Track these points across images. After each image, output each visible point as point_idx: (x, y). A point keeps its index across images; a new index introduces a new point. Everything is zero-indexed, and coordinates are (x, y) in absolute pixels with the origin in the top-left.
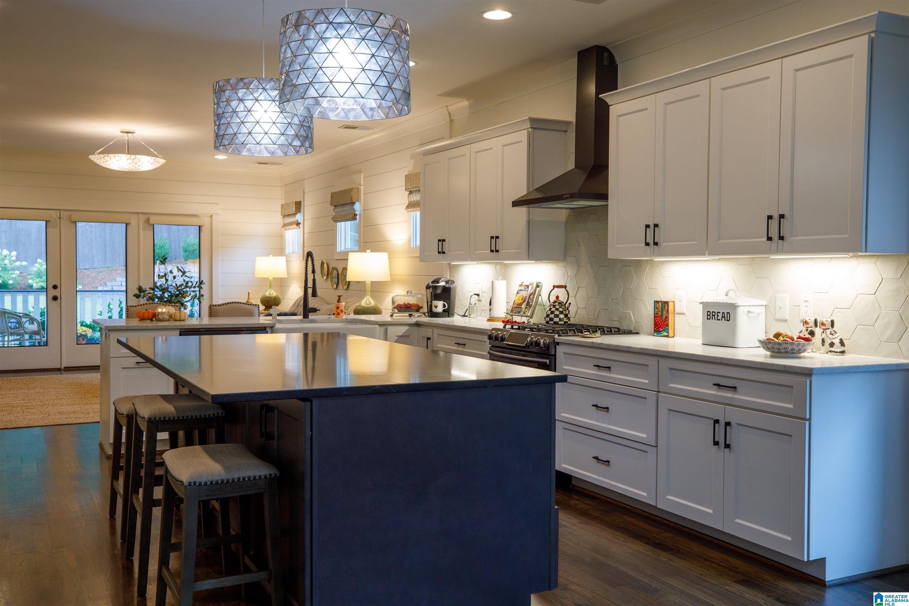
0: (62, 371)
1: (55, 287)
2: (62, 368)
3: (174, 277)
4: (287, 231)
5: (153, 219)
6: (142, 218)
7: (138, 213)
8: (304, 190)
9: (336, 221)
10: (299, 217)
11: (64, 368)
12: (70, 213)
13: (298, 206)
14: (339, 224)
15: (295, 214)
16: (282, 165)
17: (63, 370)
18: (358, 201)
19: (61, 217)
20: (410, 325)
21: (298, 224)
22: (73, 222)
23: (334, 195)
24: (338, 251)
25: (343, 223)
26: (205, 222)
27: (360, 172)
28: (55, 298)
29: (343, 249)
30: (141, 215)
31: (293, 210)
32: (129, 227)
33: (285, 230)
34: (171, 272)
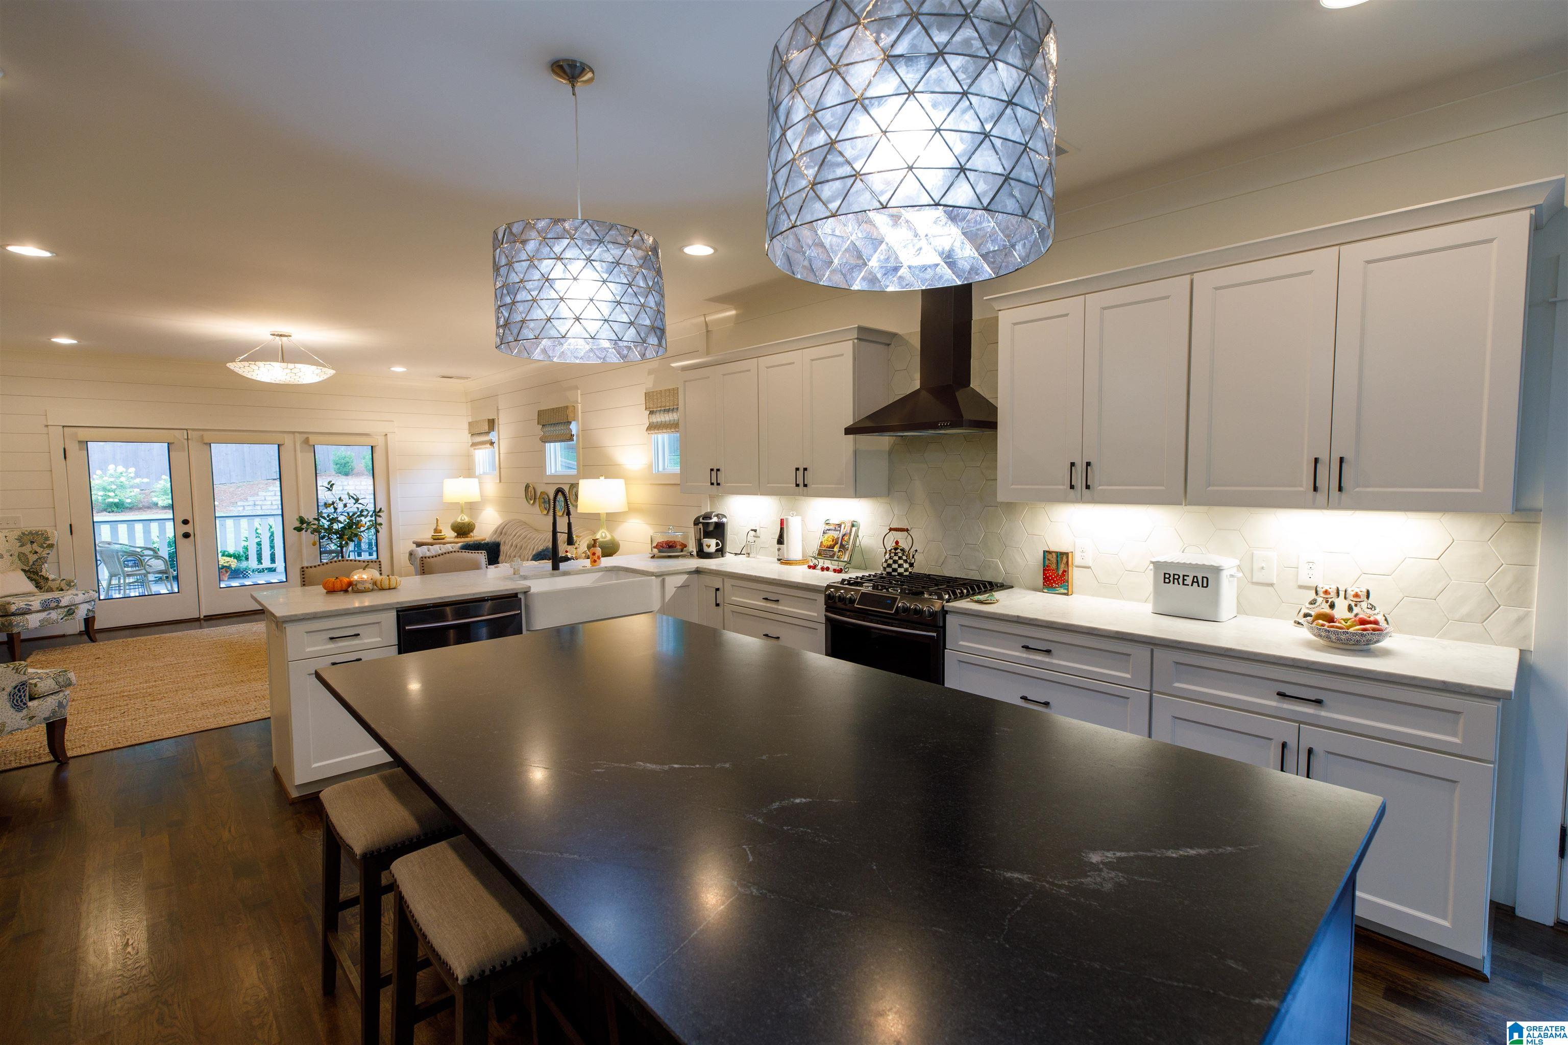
0: (202, 621)
1: (186, 522)
2: (202, 617)
3: (345, 506)
4: (477, 451)
5: (313, 439)
6: (299, 439)
7: (294, 433)
8: (498, 407)
9: (545, 442)
10: (493, 436)
11: (205, 616)
12: (201, 433)
13: (492, 424)
14: (547, 445)
15: (488, 433)
16: (469, 379)
17: (202, 619)
18: (574, 420)
19: (189, 438)
20: (690, 573)
21: (492, 443)
22: (206, 444)
23: (540, 413)
24: (548, 473)
25: (552, 444)
26: (379, 442)
27: (577, 388)
28: (186, 535)
29: (553, 471)
30: (298, 435)
31: (486, 428)
32: (281, 448)
33: (475, 449)
34: (340, 499)
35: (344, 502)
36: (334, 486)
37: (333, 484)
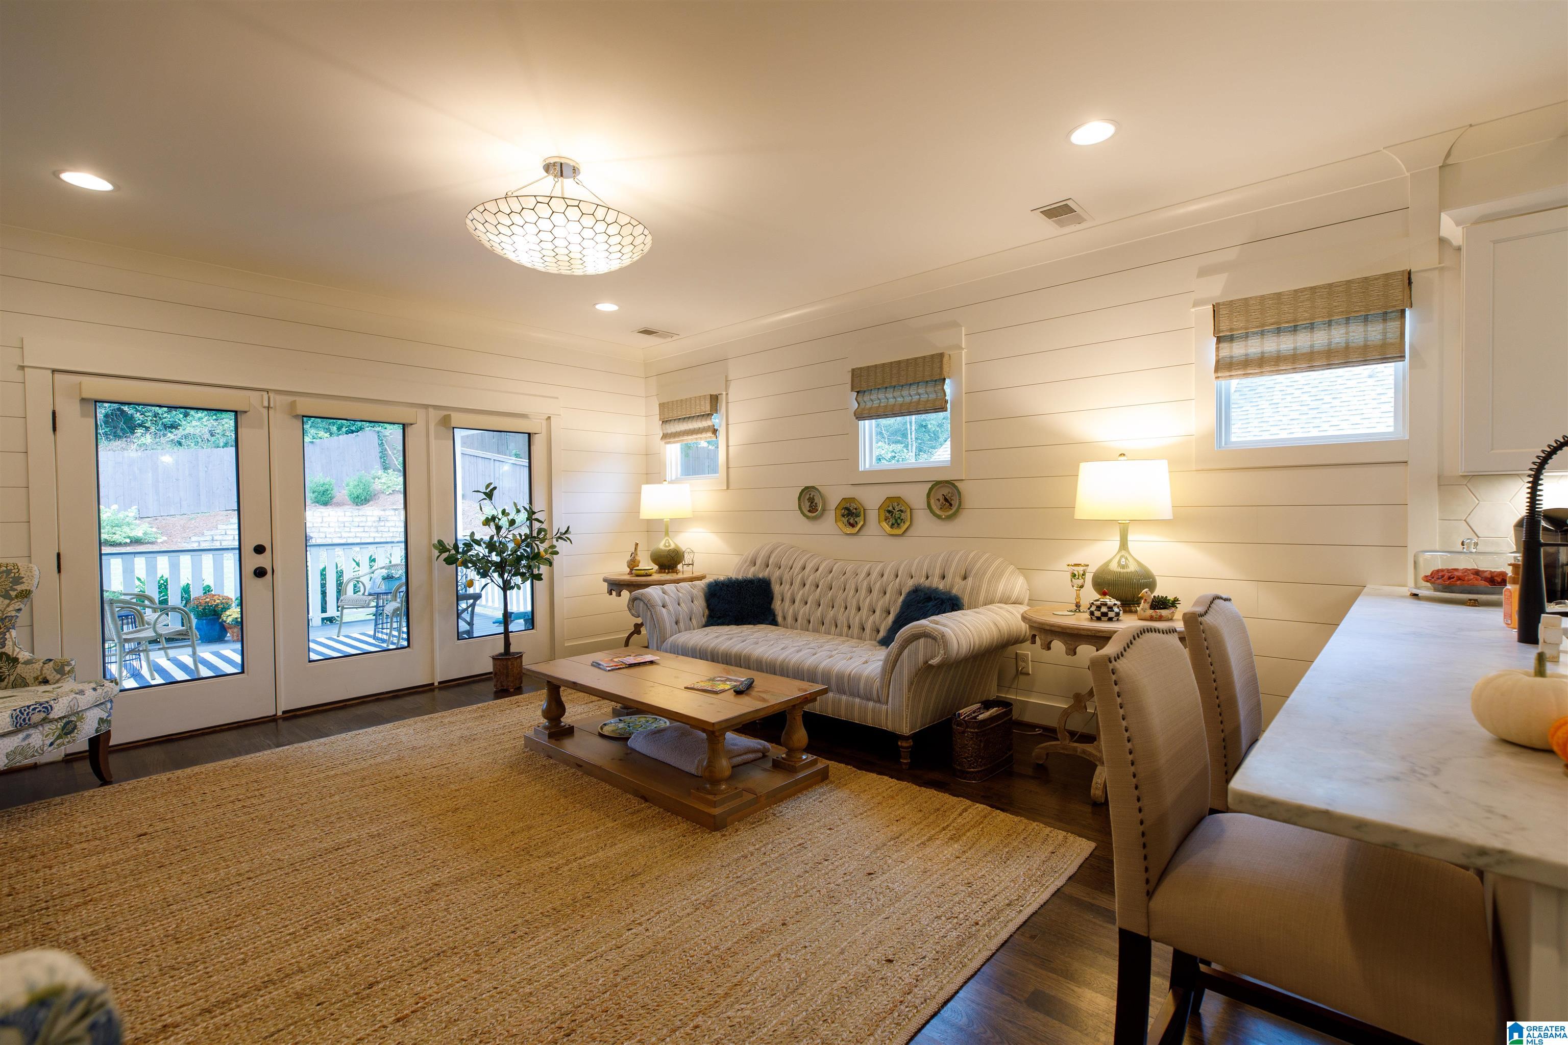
0: (280, 721)
1: (259, 550)
2: (280, 713)
3: (512, 522)
4: (668, 446)
5: (456, 418)
6: (435, 416)
7: (426, 407)
8: (726, 377)
9: (860, 419)
10: (714, 421)
11: (284, 712)
12: (290, 399)
13: (714, 401)
14: (861, 423)
15: (709, 415)
17: (281, 718)
18: (949, 378)
19: (272, 405)
21: (715, 431)
22: (296, 416)
24: (861, 469)
25: (867, 422)
26: (538, 427)
27: (955, 325)
28: (260, 573)
29: (867, 466)
30: (431, 410)
32: (409, 430)
33: (669, 443)
34: (504, 512)
35: (510, 517)
36: (495, 492)
37: (495, 488)
